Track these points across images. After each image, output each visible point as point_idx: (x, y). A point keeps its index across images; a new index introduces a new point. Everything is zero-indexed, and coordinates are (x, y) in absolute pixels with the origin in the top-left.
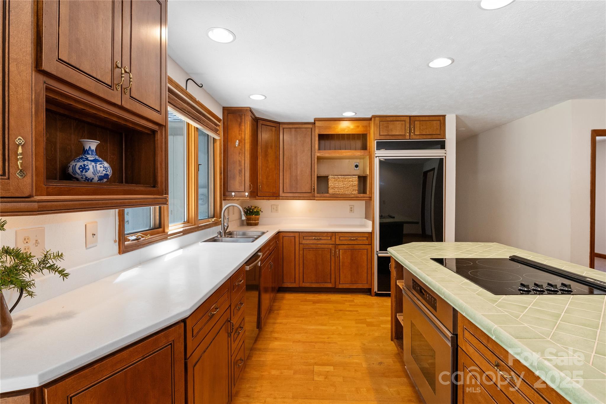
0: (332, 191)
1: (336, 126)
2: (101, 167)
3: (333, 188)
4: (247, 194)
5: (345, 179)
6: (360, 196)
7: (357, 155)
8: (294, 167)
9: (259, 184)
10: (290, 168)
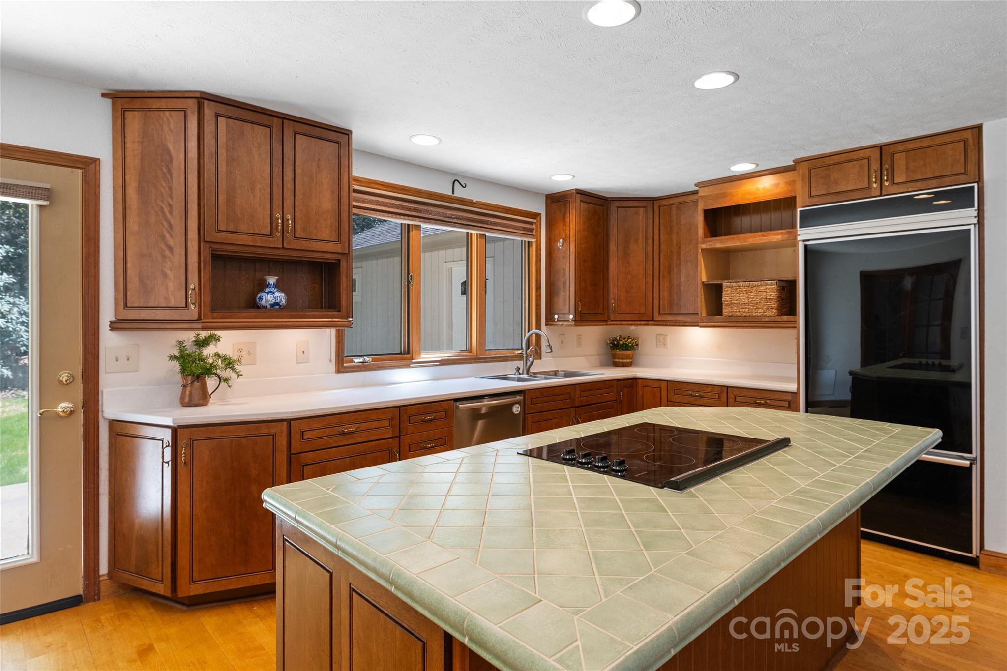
0: (726, 310)
1: (734, 190)
2: (271, 297)
3: (729, 306)
4: (571, 316)
5: (752, 287)
6: (780, 321)
7: (775, 240)
8: (675, 271)
9: (613, 301)
10: (669, 273)
